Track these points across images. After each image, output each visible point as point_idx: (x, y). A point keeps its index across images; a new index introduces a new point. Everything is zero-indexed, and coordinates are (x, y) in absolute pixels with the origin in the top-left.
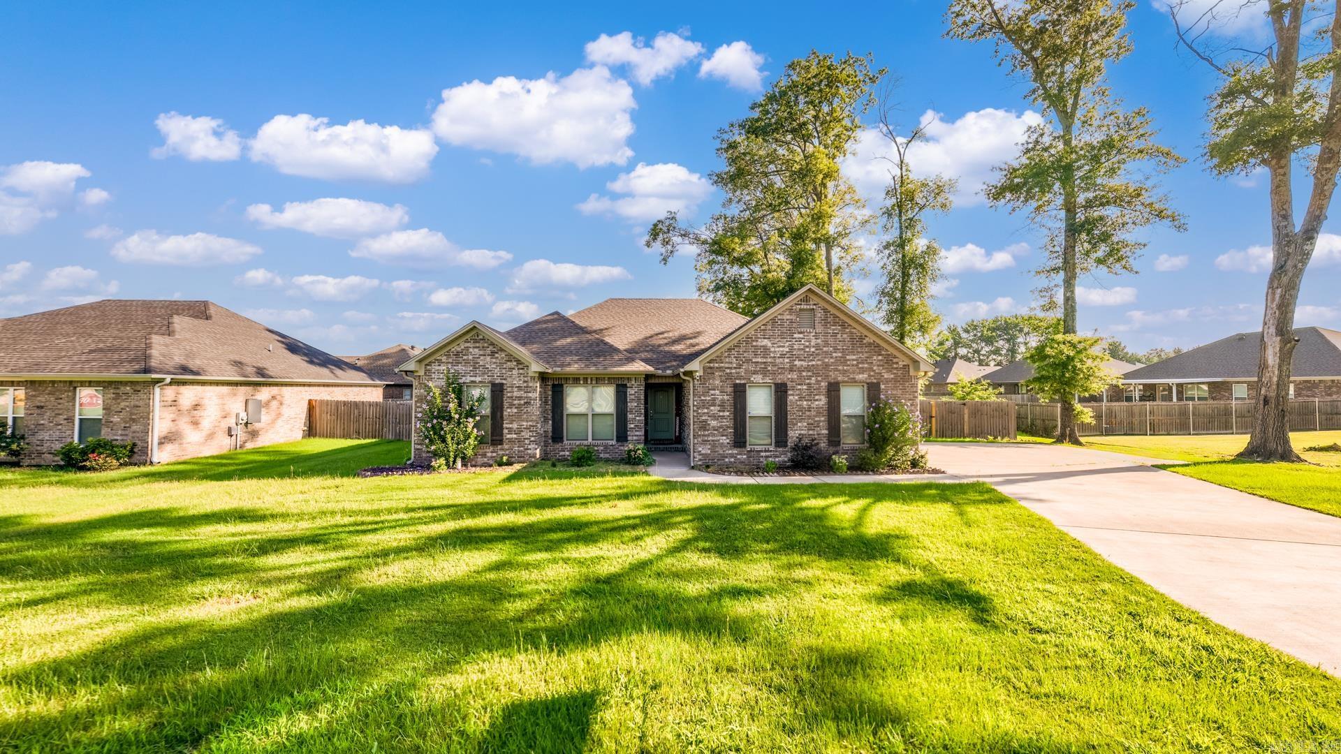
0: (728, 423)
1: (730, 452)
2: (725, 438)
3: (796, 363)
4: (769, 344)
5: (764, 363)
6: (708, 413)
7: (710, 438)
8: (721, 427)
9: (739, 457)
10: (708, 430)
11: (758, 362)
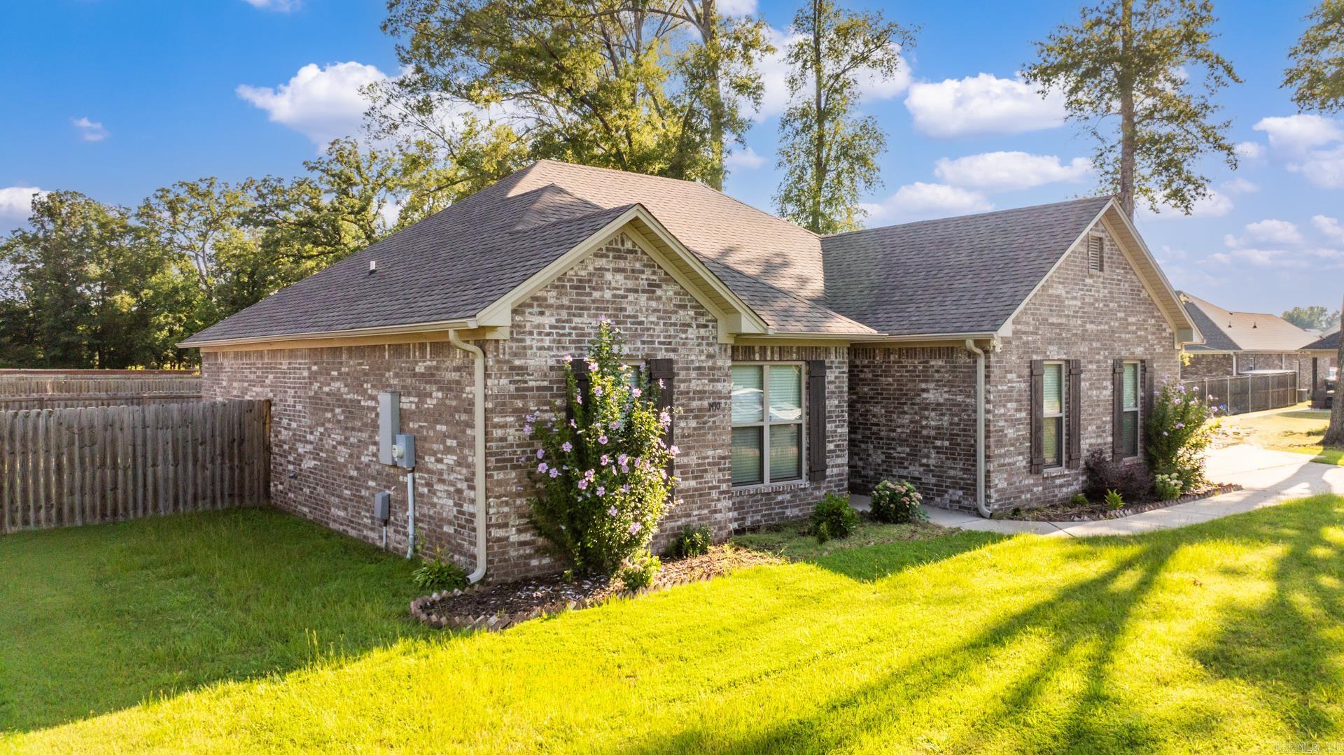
0: (1024, 431)
1: (1027, 482)
2: (1021, 458)
3: (1088, 326)
4: (1064, 294)
5: (1061, 324)
6: (1004, 415)
7: (1007, 460)
8: (1017, 439)
9: (1035, 489)
10: (1005, 446)
11: (1053, 324)
